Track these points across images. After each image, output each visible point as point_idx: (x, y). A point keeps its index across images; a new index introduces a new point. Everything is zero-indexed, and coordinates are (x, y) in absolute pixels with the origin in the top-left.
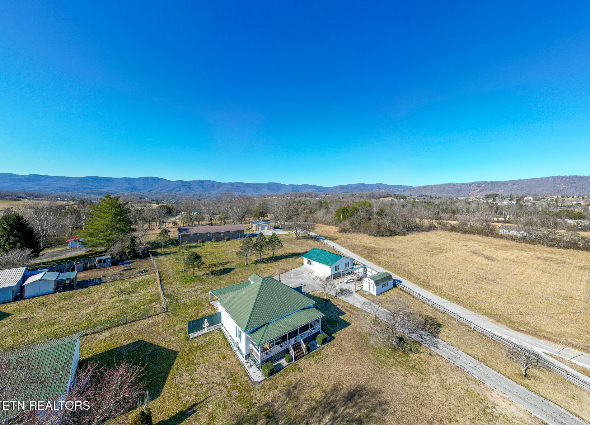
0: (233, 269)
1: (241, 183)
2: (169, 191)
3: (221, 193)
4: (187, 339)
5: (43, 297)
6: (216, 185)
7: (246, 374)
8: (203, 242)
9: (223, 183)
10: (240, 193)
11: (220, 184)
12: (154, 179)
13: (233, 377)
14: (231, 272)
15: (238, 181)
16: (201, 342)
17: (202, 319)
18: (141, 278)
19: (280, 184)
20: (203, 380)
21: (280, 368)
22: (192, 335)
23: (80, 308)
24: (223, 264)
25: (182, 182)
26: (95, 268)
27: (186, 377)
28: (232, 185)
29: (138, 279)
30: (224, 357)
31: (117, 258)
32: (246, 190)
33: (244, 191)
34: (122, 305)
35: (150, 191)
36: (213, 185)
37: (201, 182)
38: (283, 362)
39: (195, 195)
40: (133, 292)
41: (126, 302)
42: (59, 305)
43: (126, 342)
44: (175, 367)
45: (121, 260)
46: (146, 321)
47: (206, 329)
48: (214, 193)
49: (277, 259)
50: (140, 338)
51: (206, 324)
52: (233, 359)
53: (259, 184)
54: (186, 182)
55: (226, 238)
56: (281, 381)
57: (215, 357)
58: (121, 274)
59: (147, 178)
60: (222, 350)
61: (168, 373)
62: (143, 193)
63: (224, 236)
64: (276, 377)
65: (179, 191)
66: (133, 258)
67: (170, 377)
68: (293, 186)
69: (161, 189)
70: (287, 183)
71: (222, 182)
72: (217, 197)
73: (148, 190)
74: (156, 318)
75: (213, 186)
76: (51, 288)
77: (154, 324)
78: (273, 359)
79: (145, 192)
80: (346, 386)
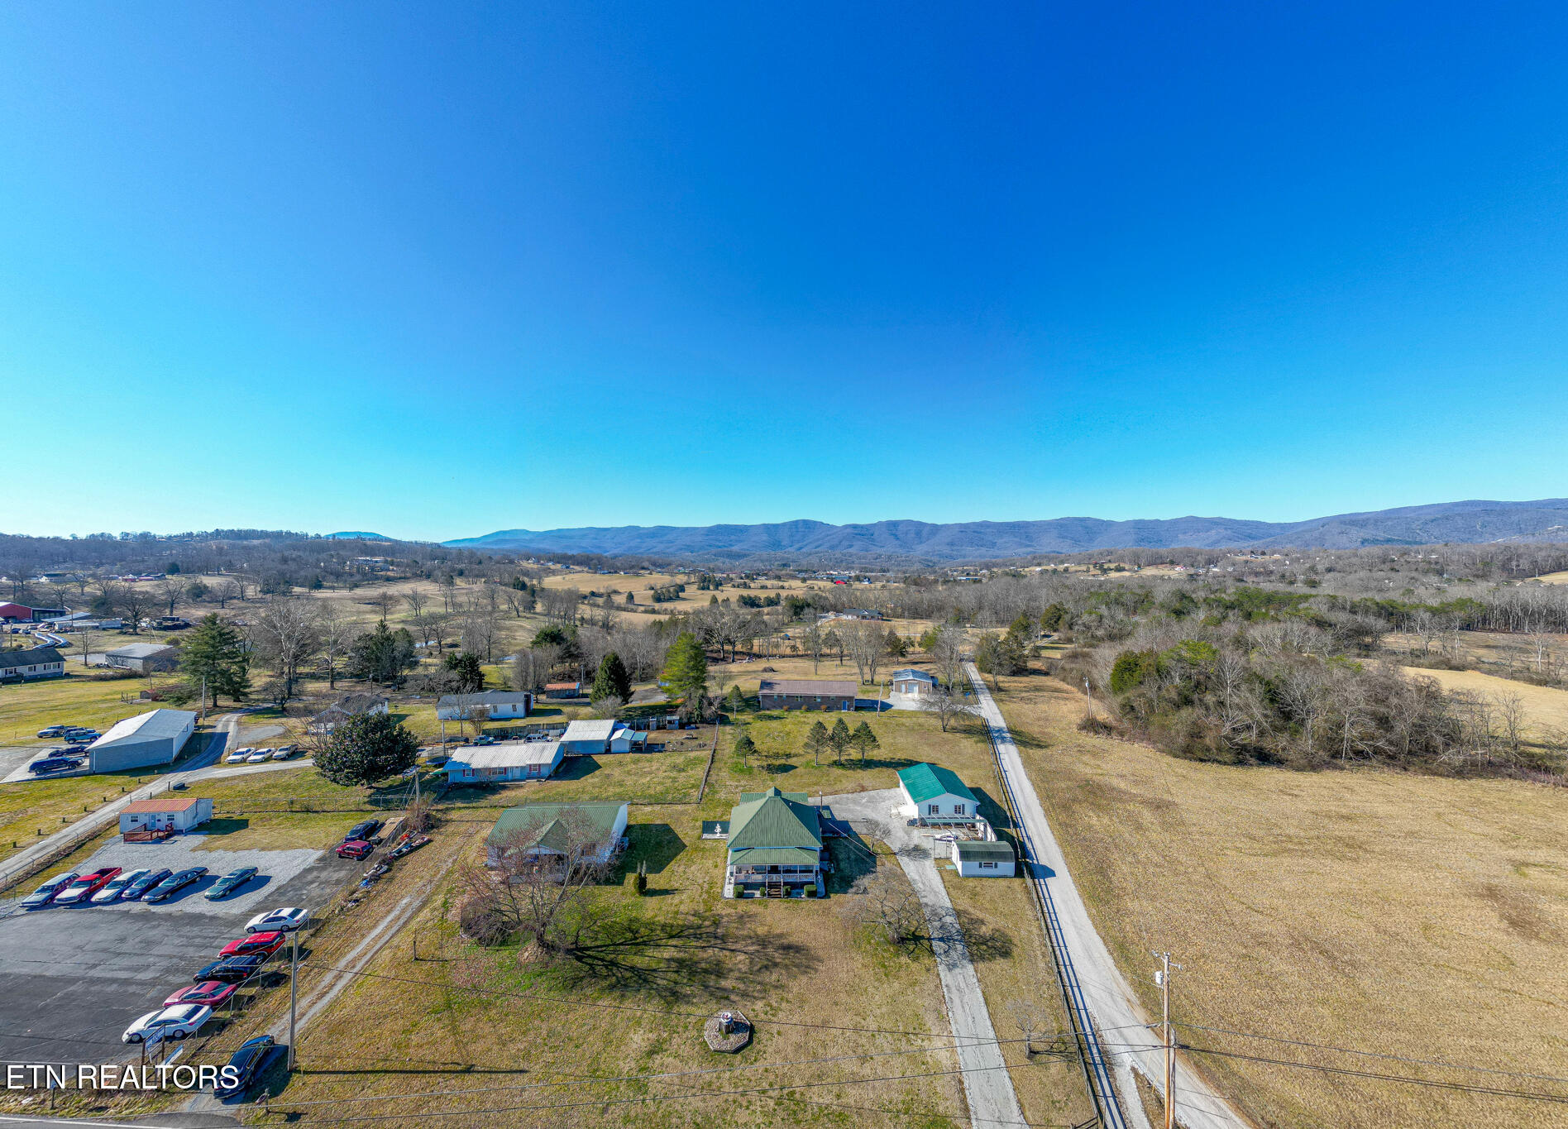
0: (796, 767)
1: (985, 525)
2: (832, 547)
3: (937, 548)
4: (700, 838)
5: (622, 755)
6: (925, 532)
7: (723, 887)
8: (789, 710)
9: (942, 526)
10: (983, 550)
11: (935, 529)
12: (806, 523)
13: (712, 884)
14: (791, 772)
15: (977, 518)
16: (709, 845)
17: (716, 823)
18: (698, 753)
19: (1099, 520)
20: (691, 876)
21: (751, 896)
22: (705, 836)
23: (641, 775)
24: (788, 756)
25: (855, 527)
26: (665, 728)
27: (682, 869)
28: (963, 528)
29: (692, 755)
30: (716, 866)
31: (685, 720)
32: (1000, 541)
33: (994, 544)
34: (668, 782)
35: (801, 548)
36: (921, 531)
37: (893, 525)
38: (758, 894)
39: (880, 556)
40: (683, 770)
41: (674, 780)
42: (629, 768)
43: (658, 822)
44: (679, 857)
45: (689, 723)
46: (679, 808)
47: (718, 835)
48: (920, 550)
49: (868, 764)
50: (668, 822)
51: (718, 829)
52: (721, 871)
53: (1033, 524)
54: (862, 527)
55: (823, 707)
56: (743, 906)
57: (710, 863)
58: (682, 744)
59: (796, 523)
60: (719, 860)
61: (672, 860)
62: (789, 553)
63: (821, 703)
64: (742, 901)
65: (851, 546)
66: (701, 722)
67: (672, 863)
68: (1139, 525)
69: (816, 544)
70: (1120, 518)
71: (939, 522)
72: (925, 560)
73: (797, 546)
74: (687, 807)
75: (918, 534)
76: (627, 748)
77: (682, 813)
78: (747, 886)
79: (790, 552)
80: (794, 939)
